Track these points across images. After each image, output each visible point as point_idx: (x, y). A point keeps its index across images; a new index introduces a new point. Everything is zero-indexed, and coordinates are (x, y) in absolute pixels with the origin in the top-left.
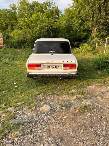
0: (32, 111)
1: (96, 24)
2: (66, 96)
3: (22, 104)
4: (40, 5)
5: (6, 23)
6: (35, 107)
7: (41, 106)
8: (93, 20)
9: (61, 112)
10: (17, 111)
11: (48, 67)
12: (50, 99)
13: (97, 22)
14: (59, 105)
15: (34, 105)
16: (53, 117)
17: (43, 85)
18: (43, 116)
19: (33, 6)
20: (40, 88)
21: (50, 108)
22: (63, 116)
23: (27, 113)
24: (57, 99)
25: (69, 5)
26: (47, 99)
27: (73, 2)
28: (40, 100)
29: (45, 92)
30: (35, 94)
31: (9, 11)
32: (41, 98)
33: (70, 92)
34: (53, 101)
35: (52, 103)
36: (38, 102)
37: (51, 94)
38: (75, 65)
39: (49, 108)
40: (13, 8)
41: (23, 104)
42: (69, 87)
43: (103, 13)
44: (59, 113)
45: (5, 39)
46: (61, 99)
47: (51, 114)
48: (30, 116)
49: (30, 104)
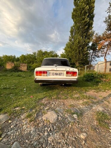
0: (31, 121)
1: (78, 60)
2: (71, 100)
3: (21, 110)
4: (48, 53)
5: (30, 61)
6: (37, 115)
7: (44, 113)
8: (76, 58)
9: (74, 124)
10: (10, 121)
11: (53, 74)
12: (55, 103)
13: (78, 59)
14: (67, 111)
15: (36, 111)
16: (63, 135)
17: (48, 91)
18: (46, 134)
19: (45, 53)
20: (45, 93)
21: (57, 116)
22: (79, 133)
23: (23, 126)
24: (62, 103)
25: (63, 52)
26: (52, 104)
27: (65, 51)
28: (43, 105)
29: (50, 96)
30: (40, 98)
31: (32, 55)
32: (46, 102)
33: (74, 96)
34: (59, 105)
35: (58, 109)
36: (42, 107)
37: (56, 98)
38: (76, 72)
39: (55, 116)
40: (35, 53)
41: (23, 109)
42: (71, 92)
43: (81, 54)
44: (71, 126)
45: (28, 67)
46: (67, 103)
47: (59, 129)
48: (26, 133)
49: (32, 109)
